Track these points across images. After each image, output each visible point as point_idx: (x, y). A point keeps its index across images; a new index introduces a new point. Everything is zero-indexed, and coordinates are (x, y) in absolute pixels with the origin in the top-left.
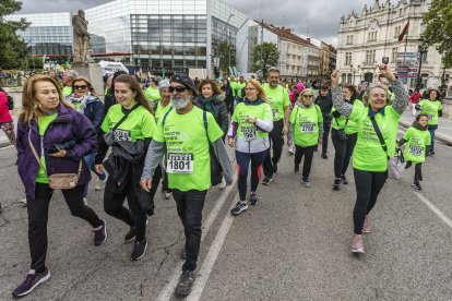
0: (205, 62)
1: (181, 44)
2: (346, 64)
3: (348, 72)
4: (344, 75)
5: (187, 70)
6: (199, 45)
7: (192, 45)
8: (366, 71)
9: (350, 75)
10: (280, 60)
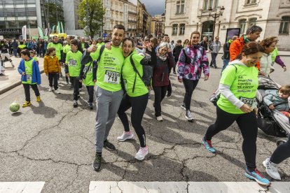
0: (36, 21)
1: (12, 6)
2: (177, 14)
3: (179, 22)
4: (175, 26)
5: (20, 30)
6: (29, 6)
7: (23, 6)
8: (205, 19)
9: (183, 25)
10: (107, 15)
